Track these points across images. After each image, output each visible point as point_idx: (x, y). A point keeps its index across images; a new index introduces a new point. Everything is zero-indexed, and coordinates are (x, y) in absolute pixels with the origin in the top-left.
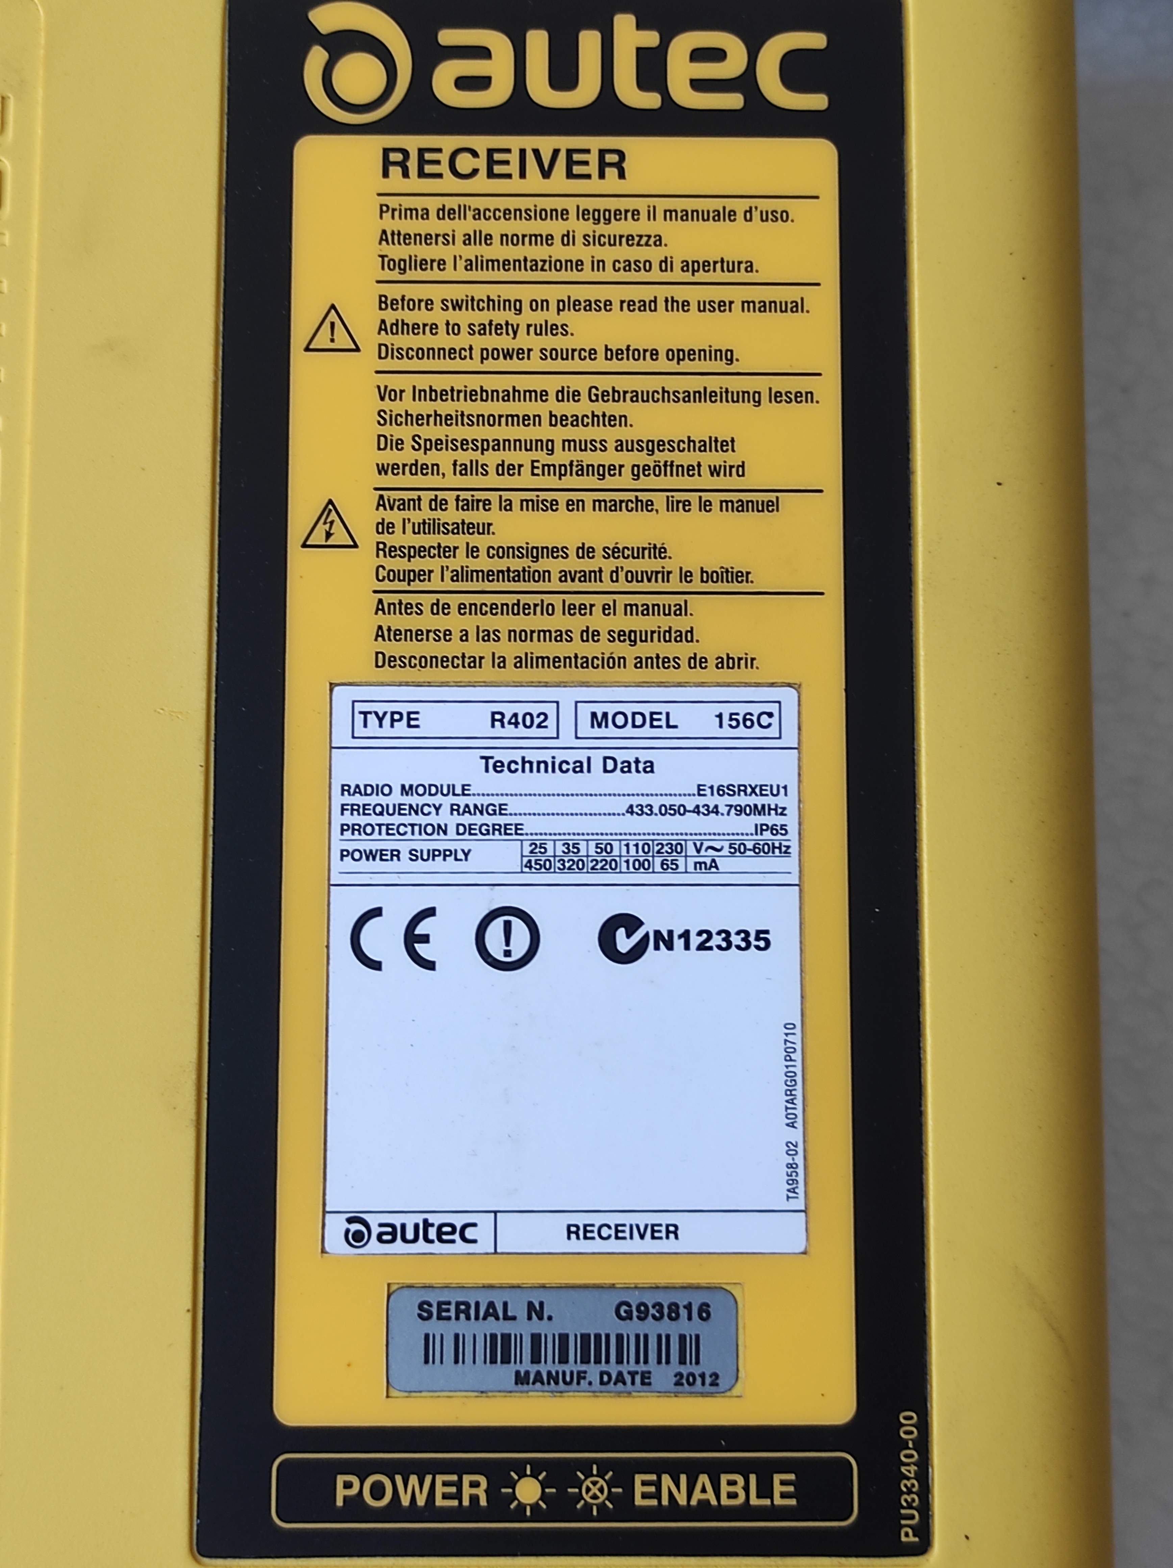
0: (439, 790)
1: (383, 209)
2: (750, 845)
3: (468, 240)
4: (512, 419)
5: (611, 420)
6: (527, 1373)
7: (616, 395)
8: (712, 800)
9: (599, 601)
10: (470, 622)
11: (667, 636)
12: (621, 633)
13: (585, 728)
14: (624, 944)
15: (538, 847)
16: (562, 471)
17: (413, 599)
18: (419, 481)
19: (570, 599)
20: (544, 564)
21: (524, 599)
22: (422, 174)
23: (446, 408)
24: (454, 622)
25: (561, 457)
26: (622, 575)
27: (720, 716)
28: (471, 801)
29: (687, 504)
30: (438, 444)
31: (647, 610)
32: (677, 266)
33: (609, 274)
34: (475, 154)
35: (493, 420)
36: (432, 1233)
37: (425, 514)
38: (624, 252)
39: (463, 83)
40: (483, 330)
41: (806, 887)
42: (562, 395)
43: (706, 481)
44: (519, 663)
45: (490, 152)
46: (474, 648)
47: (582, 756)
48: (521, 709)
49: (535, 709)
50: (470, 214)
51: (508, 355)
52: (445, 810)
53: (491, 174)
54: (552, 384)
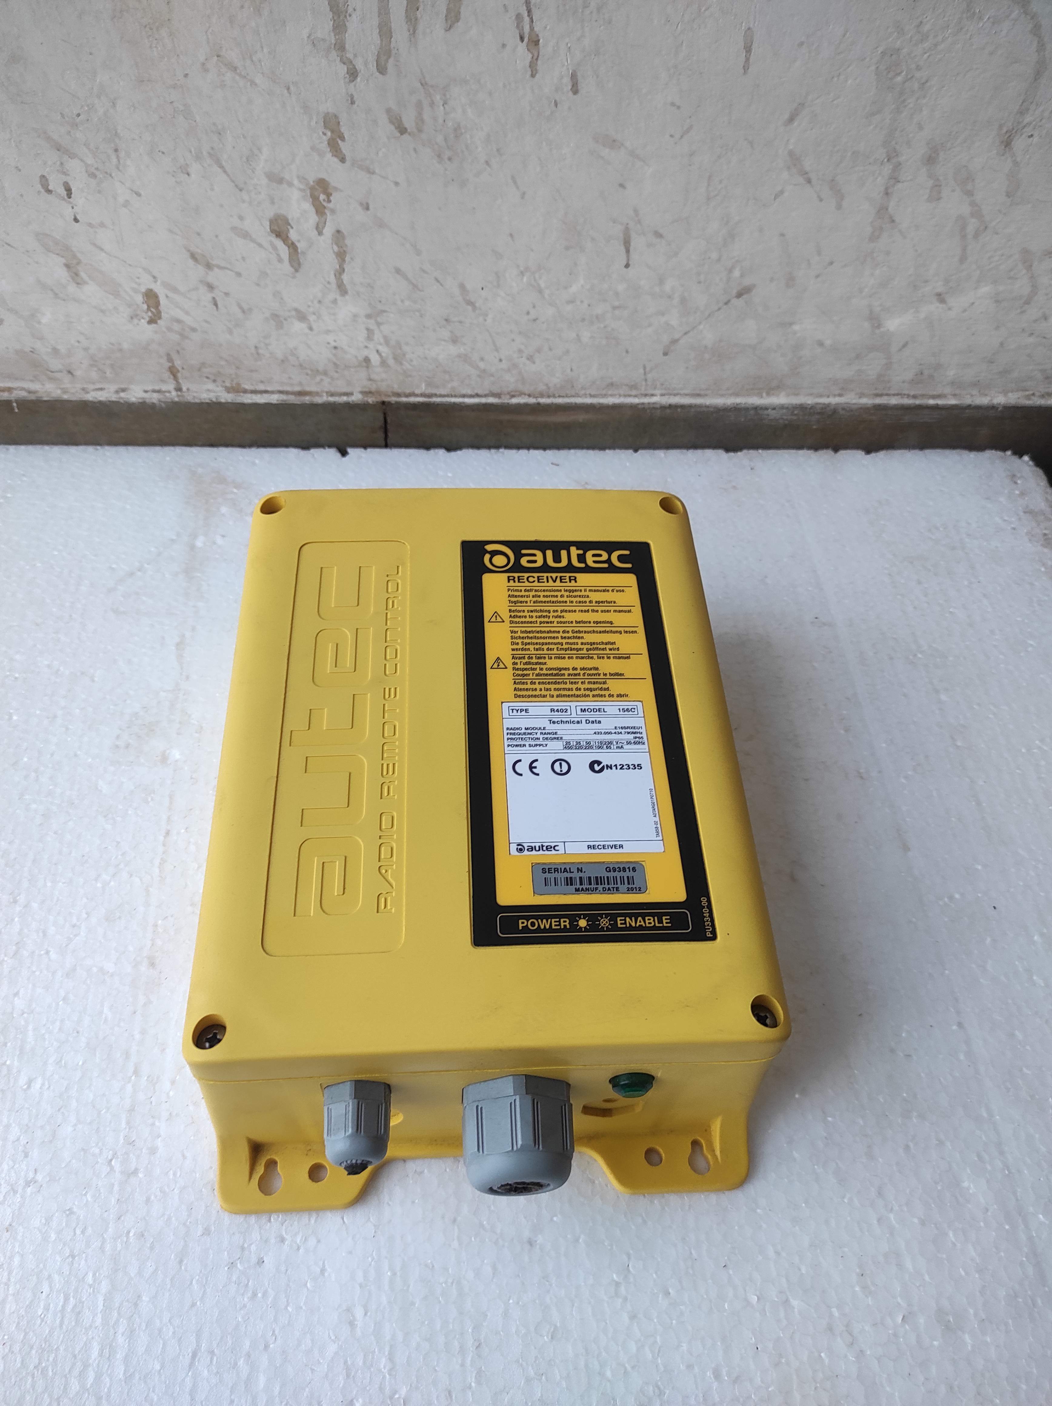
0: (537, 728)
1: (509, 590)
2: (632, 742)
3: (533, 597)
4: (550, 638)
5: (579, 638)
6: (579, 888)
7: (580, 632)
8: (620, 731)
9: (580, 681)
10: (542, 686)
11: (601, 689)
12: (587, 689)
13: (579, 712)
14: (597, 768)
15: (568, 743)
16: (566, 650)
17: (525, 681)
18: (524, 652)
19: (571, 680)
20: (563, 672)
21: (558, 681)
22: (519, 582)
23: (530, 635)
24: (537, 686)
25: (565, 646)
26: (586, 674)
27: (619, 709)
28: (547, 731)
29: (603, 658)
30: (529, 644)
31: (594, 683)
32: (594, 602)
33: (574, 604)
34: (534, 577)
35: (544, 638)
36: (545, 848)
37: (526, 660)
38: (578, 599)
39: (529, 562)
40: (540, 617)
41: (651, 753)
42: (564, 632)
43: (608, 652)
44: (558, 696)
45: (538, 577)
46: (543, 693)
47: (579, 719)
48: (560, 708)
49: (564, 708)
50: (534, 591)
51: (548, 623)
52: (539, 734)
53: (539, 582)
54: (561, 629)
